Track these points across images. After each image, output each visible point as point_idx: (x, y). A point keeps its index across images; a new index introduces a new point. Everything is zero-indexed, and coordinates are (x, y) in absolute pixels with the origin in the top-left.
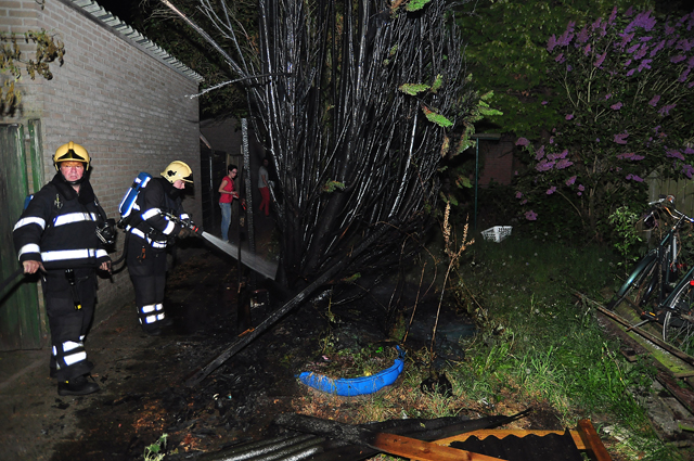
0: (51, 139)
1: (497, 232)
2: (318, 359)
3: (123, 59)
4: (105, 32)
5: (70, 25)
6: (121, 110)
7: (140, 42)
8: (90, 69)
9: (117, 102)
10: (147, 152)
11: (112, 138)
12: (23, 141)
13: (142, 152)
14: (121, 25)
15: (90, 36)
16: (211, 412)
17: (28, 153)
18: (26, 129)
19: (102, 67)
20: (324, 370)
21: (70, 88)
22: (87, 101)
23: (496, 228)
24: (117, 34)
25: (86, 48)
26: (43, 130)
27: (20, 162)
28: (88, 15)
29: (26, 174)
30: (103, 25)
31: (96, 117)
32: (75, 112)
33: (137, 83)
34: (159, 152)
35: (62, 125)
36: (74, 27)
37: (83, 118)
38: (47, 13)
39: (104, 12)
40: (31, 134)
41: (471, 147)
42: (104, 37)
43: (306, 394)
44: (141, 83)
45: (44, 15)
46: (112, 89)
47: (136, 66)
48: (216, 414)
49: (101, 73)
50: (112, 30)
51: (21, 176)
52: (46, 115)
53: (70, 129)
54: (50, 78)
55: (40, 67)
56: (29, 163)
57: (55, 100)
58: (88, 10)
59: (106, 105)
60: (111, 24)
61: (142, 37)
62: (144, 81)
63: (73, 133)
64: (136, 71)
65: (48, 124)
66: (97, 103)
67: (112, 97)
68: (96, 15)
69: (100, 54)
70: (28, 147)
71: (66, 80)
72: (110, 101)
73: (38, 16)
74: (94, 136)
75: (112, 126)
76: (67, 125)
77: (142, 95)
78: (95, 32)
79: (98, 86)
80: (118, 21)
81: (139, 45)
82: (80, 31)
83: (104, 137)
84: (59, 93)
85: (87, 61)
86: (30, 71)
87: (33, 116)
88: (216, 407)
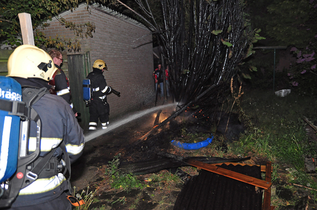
0: (93, 58)
1: (283, 92)
2: (180, 136)
3: (119, 26)
4: (112, 17)
5: (100, 17)
6: (119, 45)
7: (126, 19)
8: (107, 32)
9: (117, 43)
10: (130, 61)
11: (116, 56)
12: (85, 59)
13: (127, 61)
15: (107, 20)
16: (140, 151)
17: (86, 63)
18: (86, 55)
19: (111, 31)
20: (180, 140)
21: (100, 40)
22: (106, 43)
23: (283, 91)
24: (117, 17)
25: (105, 24)
26: (91, 55)
27: (84, 67)
28: (106, 13)
29: (86, 71)
30: (111, 15)
31: (109, 49)
32: (101, 48)
33: (125, 34)
34: (135, 61)
35: (97, 53)
36: (101, 18)
37: (104, 50)
38: (92, 15)
39: (111, 11)
40: (87, 57)
41: (253, 54)
42: (112, 19)
43: (173, 148)
44: (127, 35)
45: (91, 16)
46: (115, 38)
47: (125, 28)
48: (141, 152)
49: (111, 33)
50: (115, 16)
51: (84, 71)
52: (91, 50)
53: (100, 54)
54: (92, 37)
55: (89, 34)
56: (87, 67)
57: (95, 45)
58: (106, 11)
59: (113, 44)
60: (114, 14)
61: (126, 17)
62: (128, 33)
63: (101, 55)
64: (124, 30)
65: (92, 53)
66: (110, 44)
68: (108, 12)
69: (110, 26)
70: (86, 61)
71: (98, 37)
72: (115, 42)
73: (89, 16)
74: (109, 56)
75: (115, 52)
76: (99, 53)
77: (127, 39)
78: (108, 18)
79: (110, 37)
80: (117, 13)
81: (126, 20)
82: (103, 19)
83: (112, 56)
84: (96, 42)
85: (105, 29)
86: (86, 36)
87: (87, 50)
88: (142, 150)
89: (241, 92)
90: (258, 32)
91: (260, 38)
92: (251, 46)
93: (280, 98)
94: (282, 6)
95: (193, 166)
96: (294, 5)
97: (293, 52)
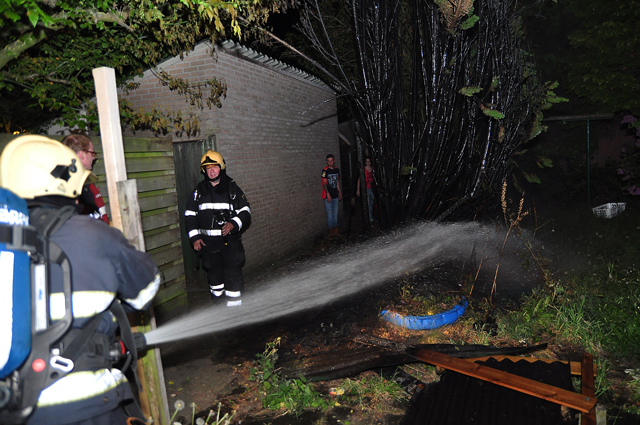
0: (222, 148)
1: (609, 209)
2: (398, 302)
3: (272, 84)
4: (258, 67)
5: (234, 68)
6: (272, 122)
7: (284, 69)
8: (248, 96)
9: (268, 116)
10: (293, 151)
11: (265, 143)
13: (288, 151)
14: (270, 60)
15: (247, 72)
16: (318, 334)
18: (208, 143)
19: (256, 93)
20: (399, 310)
21: (234, 111)
22: (246, 118)
23: (609, 205)
24: (267, 67)
25: (245, 81)
26: (217, 142)
28: (246, 58)
30: (256, 63)
31: (254, 129)
32: (238, 127)
33: (283, 100)
34: (303, 151)
35: (229, 137)
36: (236, 69)
37: (244, 131)
38: (219, 64)
39: (256, 54)
40: (211, 145)
42: (258, 71)
43: (384, 326)
44: (287, 100)
45: (217, 65)
46: (264, 108)
47: (283, 87)
48: (321, 335)
49: (256, 97)
50: (263, 65)
52: (219, 132)
53: (235, 140)
54: (220, 106)
55: (214, 101)
57: (225, 121)
58: (246, 55)
59: (260, 120)
60: (262, 61)
61: (285, 66)
62: (289, 97)
64: (282, 91)
65: (221, 137)
66: (254, 119)
67: (264, 113)
68: (251, 57)
69: (255, 84)
71: (232, 106)
72: (263, 116)
73: (214, 67)
74: (252, 143)
75: (265, 134)
76: (233, 137)
77: (288, 108)
79: (254, 106)
80: (267, 58)
81: (284, 72)
82: (241, 70)
83: (258, 143)
84: (227, 116)
85: (245, 90)
86: (208, 104)
87: (211, 133)
88: (321, 331)
89: (523, 211)
90: (552, 87)
91: (558, 100)
92: (539, 117)
93: (603, 219)
94: (600, 32)
95: (427, 364)
96: (625, 30)
97: (626, 125)
